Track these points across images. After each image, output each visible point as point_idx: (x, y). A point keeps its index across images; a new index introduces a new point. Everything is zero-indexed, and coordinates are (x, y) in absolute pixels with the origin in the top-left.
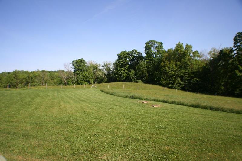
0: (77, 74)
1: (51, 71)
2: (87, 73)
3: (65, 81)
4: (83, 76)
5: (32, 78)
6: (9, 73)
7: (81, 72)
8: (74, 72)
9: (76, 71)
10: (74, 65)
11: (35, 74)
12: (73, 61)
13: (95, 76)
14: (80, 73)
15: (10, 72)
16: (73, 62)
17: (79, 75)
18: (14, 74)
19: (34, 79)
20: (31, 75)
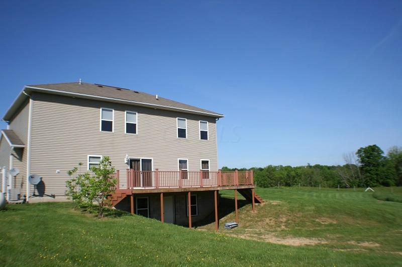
0: (367, 171)
1: (331, 166)
2: (384, 169)
3: (345, 184)
4: (377, 174)
5: (294, 177)
6: (261, 169)
7: (372, 168)
8: (361, 168)
9: (366, 165)
10: (360, 156)
11: (299, 171)
12: (359, 149)
13: (398, 175)
14: (371, 170)
15: (263, 167)
16: (359, 151)
17: (370, 173)
18: (267, 171)
19: (296, 179)
20: (293, 173)
